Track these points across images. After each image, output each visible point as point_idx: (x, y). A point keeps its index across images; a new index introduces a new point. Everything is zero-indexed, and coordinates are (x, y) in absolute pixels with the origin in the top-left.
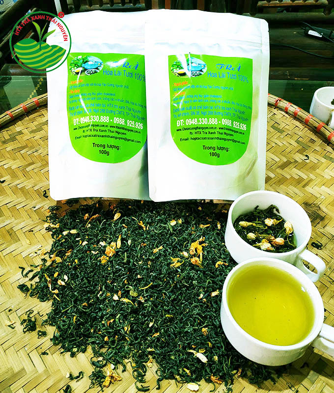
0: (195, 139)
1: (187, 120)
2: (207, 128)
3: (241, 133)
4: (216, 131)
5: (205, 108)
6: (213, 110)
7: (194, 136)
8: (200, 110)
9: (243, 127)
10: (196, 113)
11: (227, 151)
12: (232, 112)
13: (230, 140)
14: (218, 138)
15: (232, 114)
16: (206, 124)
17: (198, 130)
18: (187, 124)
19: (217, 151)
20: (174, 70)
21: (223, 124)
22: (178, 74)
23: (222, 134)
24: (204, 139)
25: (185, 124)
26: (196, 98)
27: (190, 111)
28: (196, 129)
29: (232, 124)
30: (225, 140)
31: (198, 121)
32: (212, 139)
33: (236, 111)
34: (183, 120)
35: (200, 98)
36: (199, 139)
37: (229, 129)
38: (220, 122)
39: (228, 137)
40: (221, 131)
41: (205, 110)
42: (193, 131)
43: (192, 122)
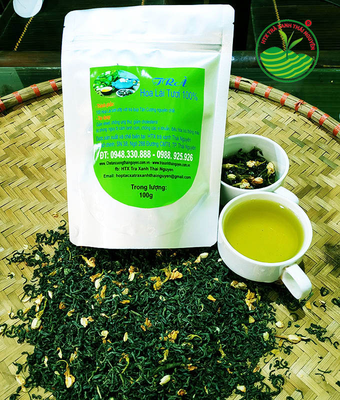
0: (121, 176)
1: (112, 152)
2: (137, 163)
3: (185, 165)
4: (148, 166)
5: (136, 137)
6: (145, 140)
7: (121, 172)
8: (128, 140)
9: (189, 158)
10: (123, 144)
11: (164, 190)
12: (171, 141)
13: (167, 176)
14: (151, 175)
15: (171, 144)
16: (136, 157)
17: (125, 165)
18: (112, 158)
19: (149, 191)
20: (97, 87)
21: (159, 157)
22: (102, 92)
23: (156, 169)
24: (133, 176)
25: (110, 157)
26: (123, 125)
27: (115, 141)
28: (123, 163)
29: (172, 155)
30: (161, 177)
31: (126, 154)
32: (143, 176)
33: (177, 139)
34: (107, 152)
35: (129, 125)
36: (126, 176)
37: (166, 164)
38: (154, 155)
39: (166, 173)
40: (155, 166)
41: (134, 140)
42: (119, 166)
43: (118, 155)
